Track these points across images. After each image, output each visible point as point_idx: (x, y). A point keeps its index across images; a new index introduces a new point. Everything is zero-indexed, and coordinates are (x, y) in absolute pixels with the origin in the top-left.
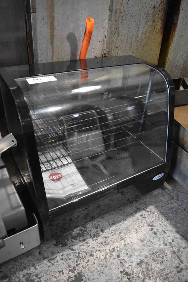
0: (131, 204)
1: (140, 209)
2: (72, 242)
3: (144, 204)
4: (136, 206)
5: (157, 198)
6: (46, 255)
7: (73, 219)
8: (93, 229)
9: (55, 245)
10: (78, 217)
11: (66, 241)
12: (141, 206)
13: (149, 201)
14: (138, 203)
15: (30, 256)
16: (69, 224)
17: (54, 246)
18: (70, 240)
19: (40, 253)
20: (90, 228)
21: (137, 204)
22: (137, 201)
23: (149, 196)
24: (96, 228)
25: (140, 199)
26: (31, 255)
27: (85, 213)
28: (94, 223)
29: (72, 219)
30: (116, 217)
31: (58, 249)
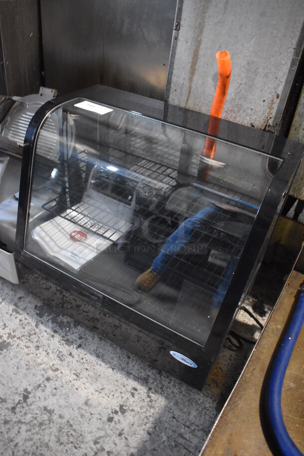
0: (149, 366)
1: (147, 383)
2: (48, 321)
3: (160, 386)
4: (149, 376)
5: (187, 403)
6: (20, 304)
7: (81, 308)
8: (77, 335)
9: (36, 307)
10: (87, 312)
11: (46, 315)
12: (153, 383)
13: (173, 392)
14: (158, 376)
15: (13, 292)
16: (72, 307)
17: (34, 307)
18: (48, 318)
19: (20, 298)
20: (76, 330)
21: (155, 376)
22: (160, 373)
23: (183, 389)
24: (81, 338)
25: (168, 377)
26: (15, 292)
27: (97, 316)
28: (88, 332)
29: (80, 306)
30: (112, 355)
31: (32, 312)
